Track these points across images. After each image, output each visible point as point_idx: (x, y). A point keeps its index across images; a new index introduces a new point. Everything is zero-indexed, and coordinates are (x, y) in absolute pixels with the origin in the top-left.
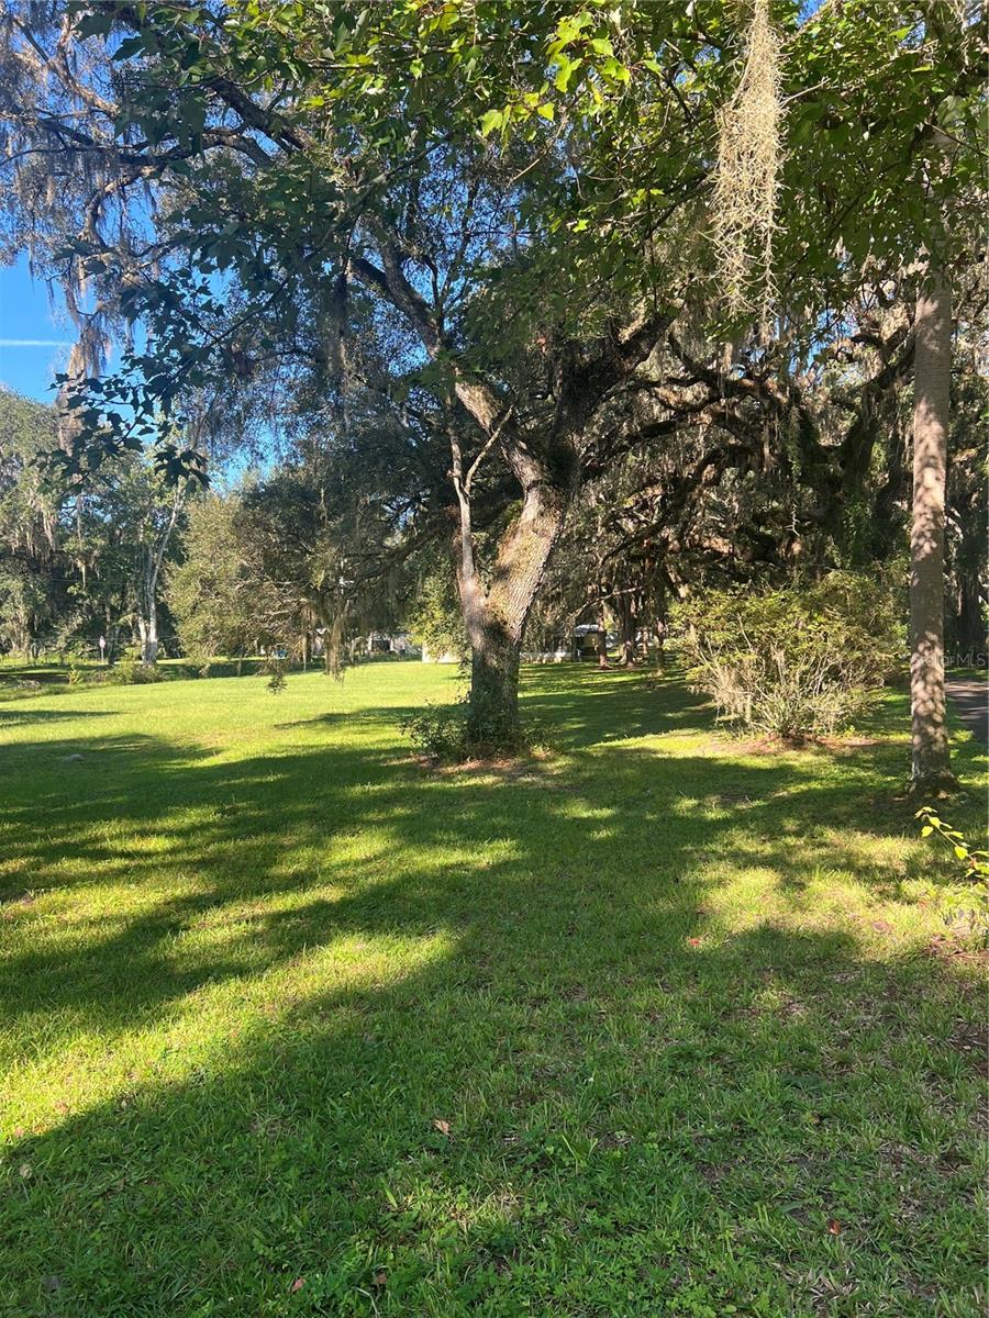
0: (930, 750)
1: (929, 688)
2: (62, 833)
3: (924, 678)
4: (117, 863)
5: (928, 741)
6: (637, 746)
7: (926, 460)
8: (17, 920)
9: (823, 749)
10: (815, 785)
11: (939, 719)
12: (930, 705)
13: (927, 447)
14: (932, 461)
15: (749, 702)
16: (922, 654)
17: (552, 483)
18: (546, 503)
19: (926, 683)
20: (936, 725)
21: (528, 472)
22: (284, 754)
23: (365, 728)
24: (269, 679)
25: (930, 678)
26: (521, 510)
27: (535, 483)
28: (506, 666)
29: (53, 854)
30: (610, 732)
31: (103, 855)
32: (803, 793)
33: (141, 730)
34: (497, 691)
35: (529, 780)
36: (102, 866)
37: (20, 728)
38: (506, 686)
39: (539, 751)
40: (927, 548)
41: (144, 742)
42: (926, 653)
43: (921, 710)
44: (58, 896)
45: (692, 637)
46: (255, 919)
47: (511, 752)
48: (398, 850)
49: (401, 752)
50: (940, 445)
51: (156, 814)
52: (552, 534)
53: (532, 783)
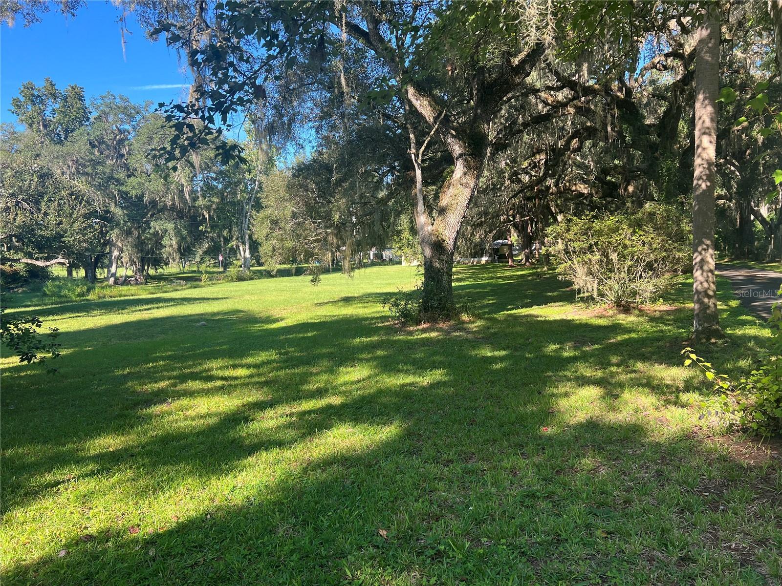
0: (705, 313)
1: (705, 274)
2: (190, 367)
3: (701, 268)
4: (219, 383)
5: (704, 307)
6: (526, 313)
7: (703, 131)
8: (162, 415)
9: (642, 313)
10: (633, 335)
11: (711, 293)
12: (706, 285)
13: (704, 122)
14: (707, 131)
15: (595, 285)
16: (700, 253)
17: (471, 155)
18: (468, 167)
19: (703, 271)
20: (709, 297)
21: (457, 149)
22: (319, 321)
23: (366, 305)
24: (311, 277)
25: (706, 268)
26: (453, 172)
27: (461, 155)
28: (445, 267)
29: (184, 378)
30: (511, 305)
31: (211, 378)
32: (626, 340)
33: (240, 307)
34: (439, 281)
35: (458, 334)
36: (210, 385)
37: (173, 308)
38: (445, 278)
39: (465, 317)
40: (704, 186)
41: (241, 315)
42: (703, 252)
43: (699, 288)
44: (185, 402)
45: (560, 246)
46: (291, 415)
47: (448, 318)
48: (377, 375)
49: (384, 318)
50: (712, 120)
51: (242, 355)
52: (472, 186)
53: (460, 336)
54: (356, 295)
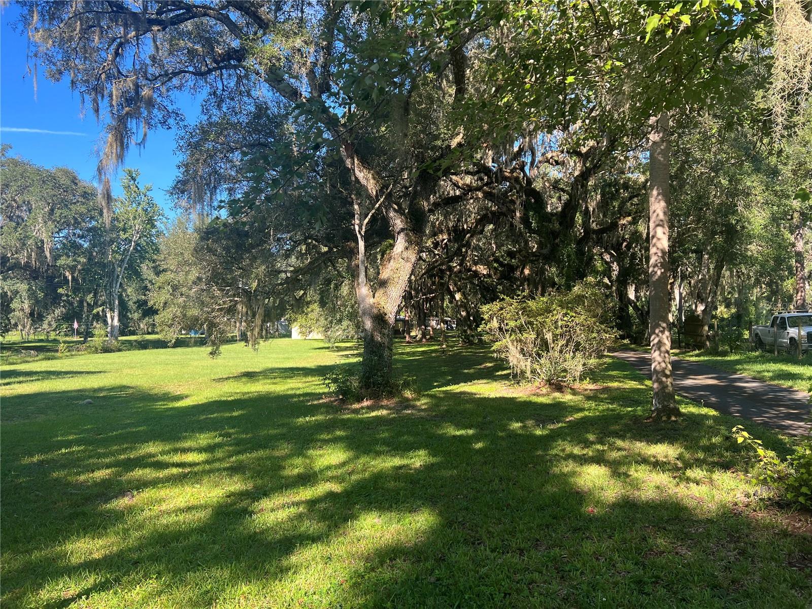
0: (664, 392)
1: (662, 355)
3: (659, 349)
4: (175, 471)
5: (664, 387)
6: (458, 391)
7: (657, 223)
11: (668, 373)
12: (663, 365)
13: (658, 215)
14: (661, 223)
16: (658, 335)
17: (413, 230)
18: (410, 242)
19: (661, 352)
20: (667, 376)
21: (398, 223)
22: (232, 398)
23: (275, 381)
24: (210, 349)
25: (663, 349)
26: (392, 246)
27: (402, 230)
28: (386, 340)
30: (436, 381)
34: (381, 356)
35: (410, 412)
36: (162, 474)
37: (39, 383)
38: (386, 353)
39: (408, 394)
40: (659, 273)
41: (131, 391)
42: (660, 334)
43: (658, 368)
45: (495, 324)
46: (297, 504)
47: (391, 395)
49: (319, 396)
50: (665, 213)
51: (178, 439)
52: (413, 261)
53: (412, 414)
54: (258, 370)
